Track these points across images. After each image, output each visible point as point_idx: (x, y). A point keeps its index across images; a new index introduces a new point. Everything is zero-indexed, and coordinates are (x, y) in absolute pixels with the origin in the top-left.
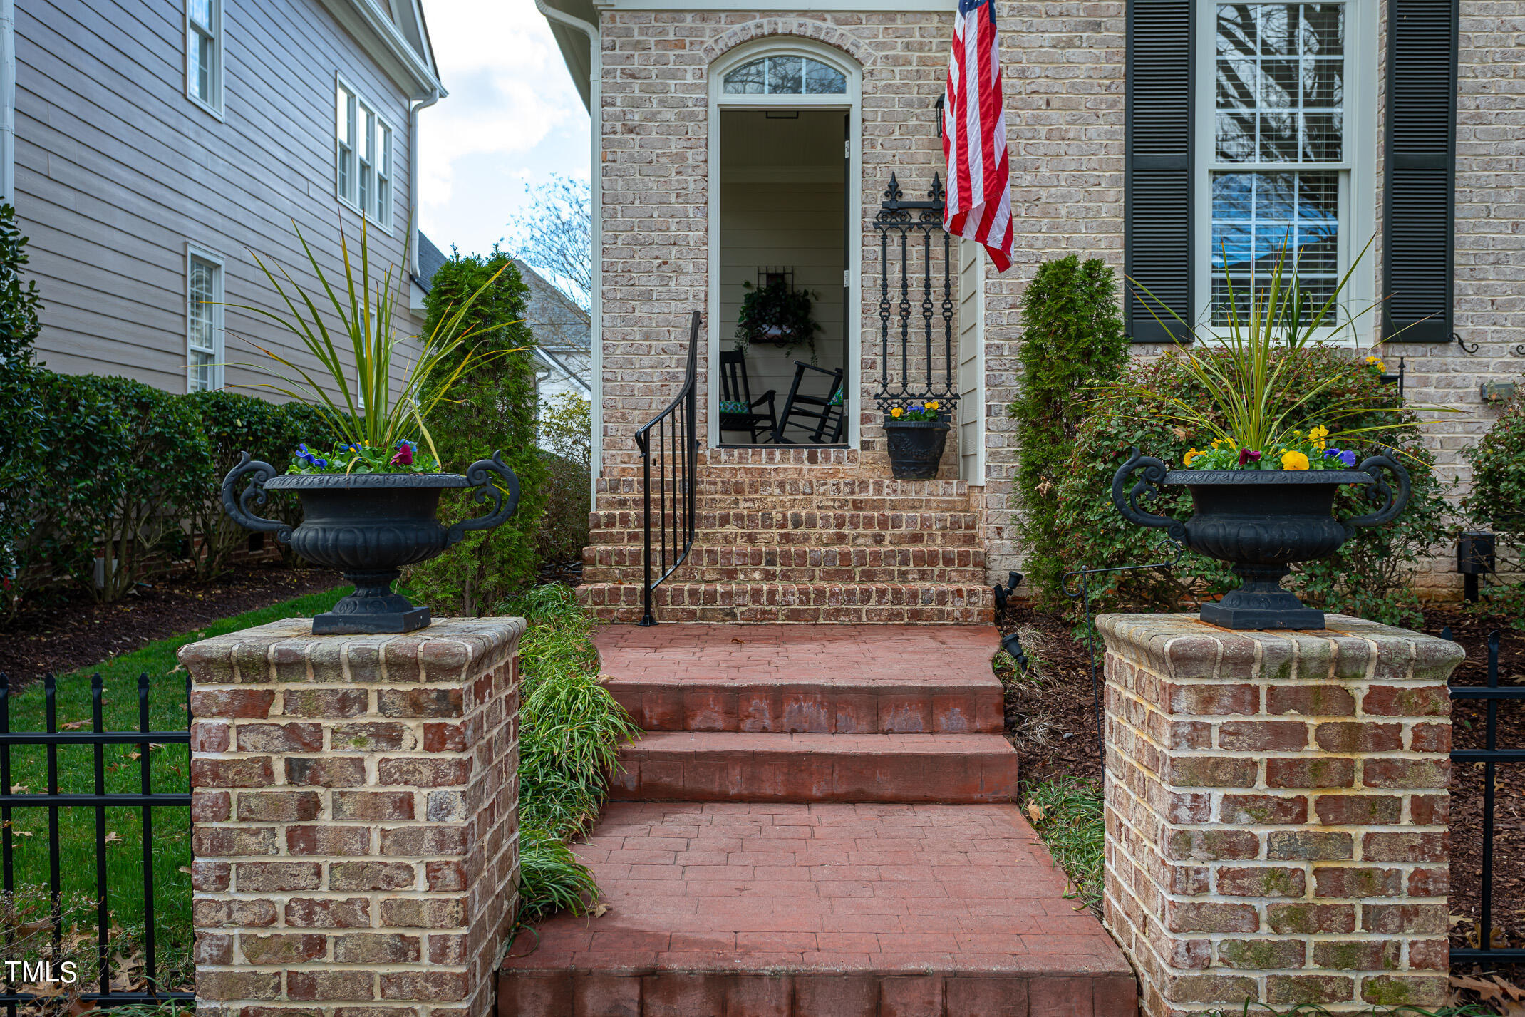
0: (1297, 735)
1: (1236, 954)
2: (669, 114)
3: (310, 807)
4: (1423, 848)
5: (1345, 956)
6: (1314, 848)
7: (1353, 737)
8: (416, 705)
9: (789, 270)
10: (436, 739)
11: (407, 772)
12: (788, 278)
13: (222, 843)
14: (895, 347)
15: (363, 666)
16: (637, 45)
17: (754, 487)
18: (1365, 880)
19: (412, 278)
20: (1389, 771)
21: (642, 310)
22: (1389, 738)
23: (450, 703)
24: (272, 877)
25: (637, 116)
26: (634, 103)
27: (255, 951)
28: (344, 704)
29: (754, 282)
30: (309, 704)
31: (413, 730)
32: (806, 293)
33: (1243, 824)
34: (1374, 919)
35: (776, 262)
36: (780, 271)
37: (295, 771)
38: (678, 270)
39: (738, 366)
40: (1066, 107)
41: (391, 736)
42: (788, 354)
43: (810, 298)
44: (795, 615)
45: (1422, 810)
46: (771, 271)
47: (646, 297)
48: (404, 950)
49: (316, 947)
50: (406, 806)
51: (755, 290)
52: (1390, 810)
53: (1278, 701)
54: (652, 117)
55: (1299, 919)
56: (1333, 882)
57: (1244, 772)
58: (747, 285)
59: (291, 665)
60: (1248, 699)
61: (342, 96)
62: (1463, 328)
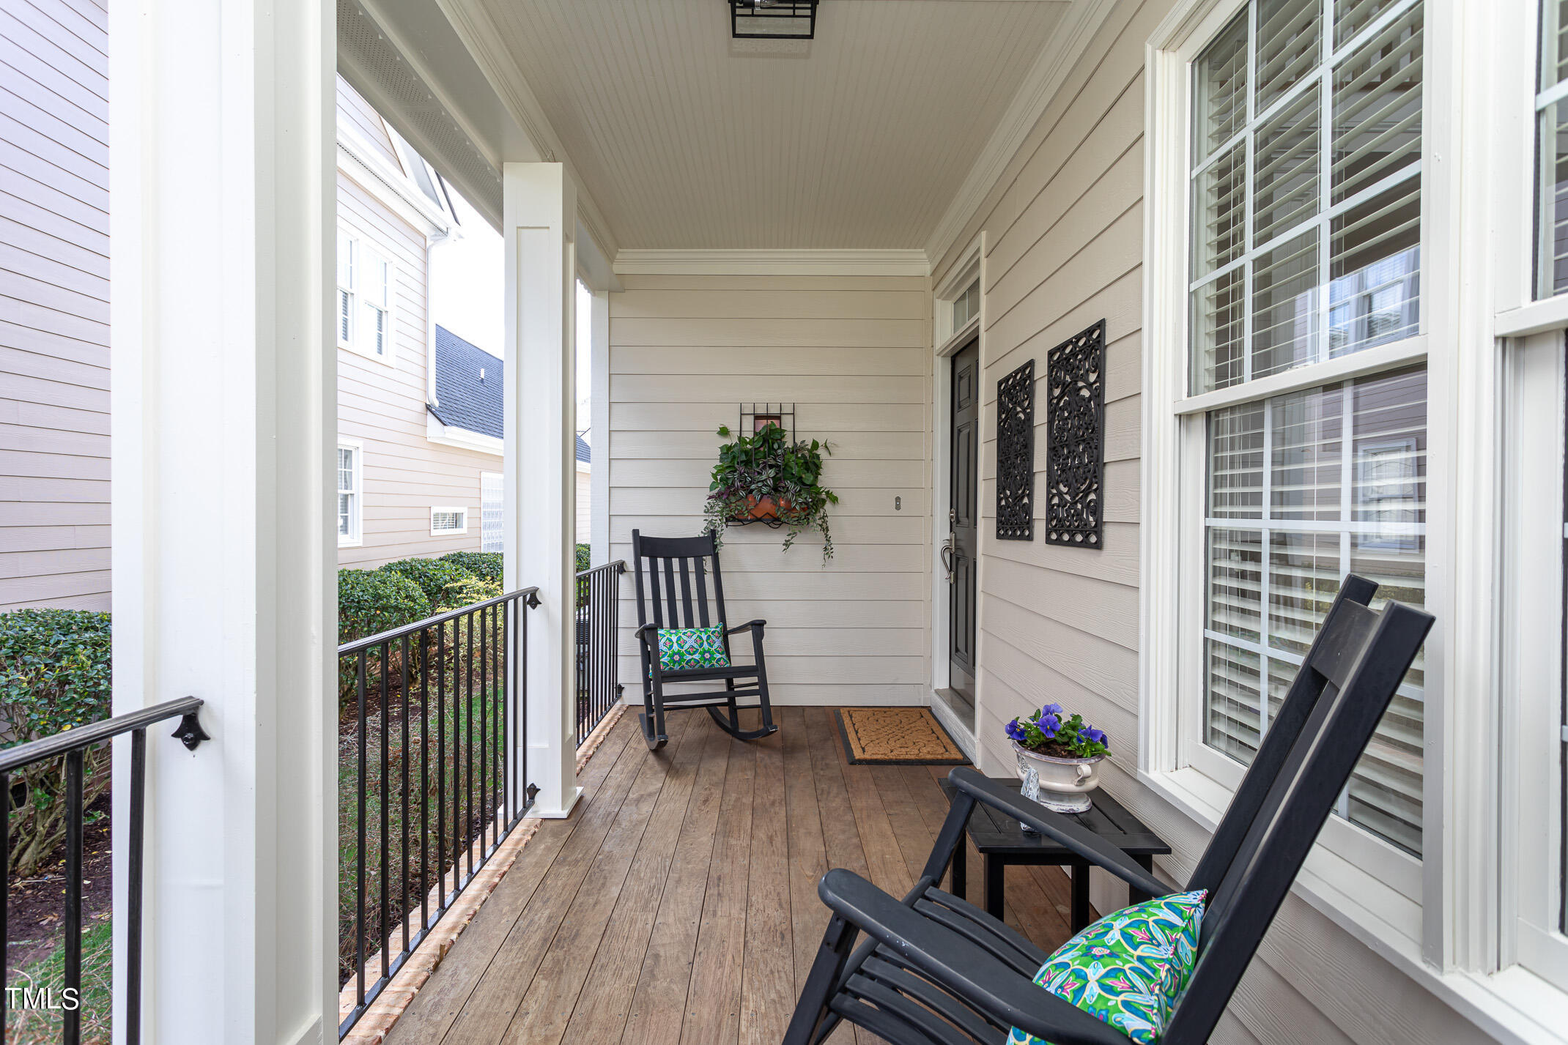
9: (788, 409)
12: (787, 423)
19: (428, 408)
29: (733, 427)
32: (815, 445)
35: (768, 397)
36: (774, 410)
39: (708, 563)
42: (787, 544)
43: (821, 452)
46: (761, 410)
51: (735, 440)
58: (724, 432)
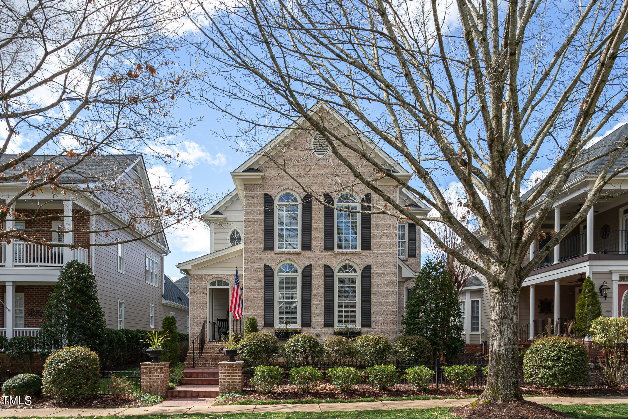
0: (229, 370)
1: (224, 388)
2: (201, 290)
3: (151, 376)
4: (239, 379)
5: (233, 388)
6: (231, 379)
7: (234, 370)
8: (159, 368)
10: (161, 371)
11: (158, 373)
13: (143, 379)
14: (235, 326)
15: (155, 365)
16: (196, 279)
17: (213, 348)
18: (235, 382)
19: (162, 296)
20: (236, 373)
21: (196, 320)
22: (236, 370)
23: (162, 368)
24: (148, 382)
25: (195, 290)
26: (195, 288)
27: (146, 388)
28: (153, 368)
30: (151, 368)
31: (159, 370)
33: (225, 377)
34: (235, 385)
37: (149, 373)
38: (202, 314)
40: (256, 293)
41: (157, 370)
44: (215, 366)
45: (239, 376)
47: (197, 318)
48: (158, 387)
49: (151, 387)
50: (158, 376)
52: (236, 376)
53: (228, 367)
54: (198, 290)
55: (229, 385)
56: (232, 382)
57: (225, 373)
59: (149, 365)
60: (225, 367)
61: (147, 259)
62: (313, 325)
